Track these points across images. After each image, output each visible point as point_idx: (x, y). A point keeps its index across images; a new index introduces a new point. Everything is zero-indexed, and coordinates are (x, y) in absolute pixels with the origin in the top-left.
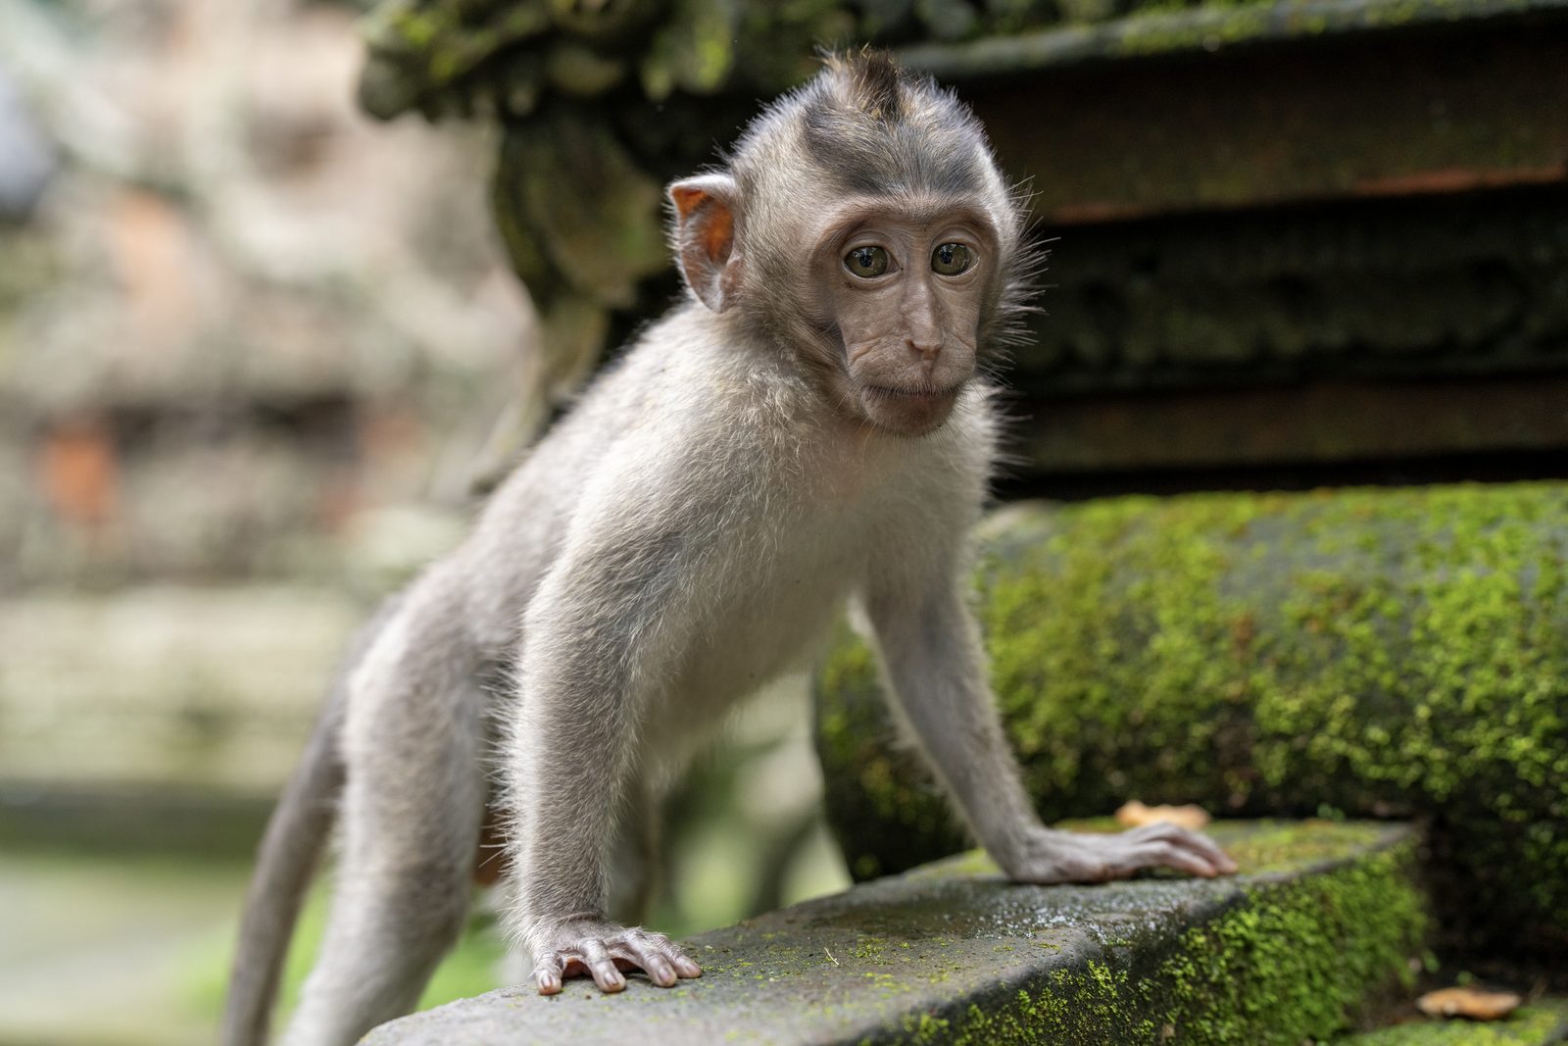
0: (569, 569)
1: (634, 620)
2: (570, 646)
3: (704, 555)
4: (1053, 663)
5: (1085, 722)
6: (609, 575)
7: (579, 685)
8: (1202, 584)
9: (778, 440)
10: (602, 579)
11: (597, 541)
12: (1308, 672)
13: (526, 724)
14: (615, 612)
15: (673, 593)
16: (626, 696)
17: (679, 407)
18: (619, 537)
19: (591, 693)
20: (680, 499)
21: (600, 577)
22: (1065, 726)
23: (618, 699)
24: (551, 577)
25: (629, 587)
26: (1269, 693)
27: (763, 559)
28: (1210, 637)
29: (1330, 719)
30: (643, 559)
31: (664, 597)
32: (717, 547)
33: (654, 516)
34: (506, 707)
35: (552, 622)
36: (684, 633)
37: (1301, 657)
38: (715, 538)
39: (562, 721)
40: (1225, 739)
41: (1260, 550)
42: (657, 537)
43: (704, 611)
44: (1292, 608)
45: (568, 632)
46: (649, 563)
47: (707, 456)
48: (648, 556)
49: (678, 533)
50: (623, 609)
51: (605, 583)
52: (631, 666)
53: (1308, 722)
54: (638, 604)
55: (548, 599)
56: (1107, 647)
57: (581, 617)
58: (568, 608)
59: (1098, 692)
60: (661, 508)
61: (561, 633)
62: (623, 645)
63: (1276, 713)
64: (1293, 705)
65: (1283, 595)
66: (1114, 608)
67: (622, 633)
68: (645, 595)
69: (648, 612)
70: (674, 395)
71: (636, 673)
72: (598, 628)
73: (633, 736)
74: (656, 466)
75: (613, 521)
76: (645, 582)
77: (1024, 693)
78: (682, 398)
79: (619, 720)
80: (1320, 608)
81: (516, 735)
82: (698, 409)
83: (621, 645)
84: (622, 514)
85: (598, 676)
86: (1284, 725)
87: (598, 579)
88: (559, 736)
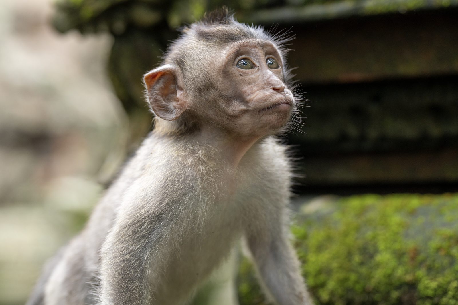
0: (118, 230)
1: (146, 250)
2: (120, 261)
3: (174, 222)
4: (335, 265)
5: (349, 290)
6: (135, 232)
7: (125, 277)
8: (397, 234)
9: (202, 170)
10: (132, 234)
11: (129, 219)
12: (440, 271)
13: (105, 295)
14: (138, 247)
15: (161, 239)
16: (145, 281)
17: (160, 164)
18: (138, 217)
19: (129, 280)
20: (163, 200)
21: (131, 233)
22: (340, 291)
23: (141, 282)
24: (111, 234)
25: (143, 236)
26: (423, 279)
27: (199, 220)
28: (399, 255)
29: (449, 291)
30: (148, 226)
31: (158, 240)
32: (179, 218)
33: (152, 208)
34: (96, 290)
35: (112, 253)
36: (167, 254)
37: (437, 265)
38: (178, 215)
39: (120, 293)
40: (406, 298)
41: (420, 220)
42: (154, 216)
43: (175, 245)
44: (434, 244)
45: (119, 256)
46: (151, 227)
47: (173, 181)
48: (150, 224)
49: (162, 214)
50: (141, 245)
51: (133, 236)
52: (146, 269)
53: (440, 292)
54: (147, 244)
55: (110, 243)
56: (357, 258)
57: (124, 250)
58: (118, 247)
59: (353, 277)
60: (155, 204)
61: (116, 257)
62: (143, 260)
63: (427, 288)
64: (433, 285)
65: (429, 239)
66: (360, 242)
67: (141, 255)
68: (150, 239)
69: (152, 247)
70: (158, 160)
71: (148, 271)
72: (131, 254)
73: (149, 297)
74: (152, 187)
75: (136, 211)
76: (150, 235)
77: (322, 278)
78: (160, 161)
79: (143, 290)
80: (445, 244)
81: (101, 300)
82: (168, 163)
83: (141, 260)
84: (139, 208)
85: (132, 273)
86: (430, 293)
87: (130, 234)
88: (118, 299)
